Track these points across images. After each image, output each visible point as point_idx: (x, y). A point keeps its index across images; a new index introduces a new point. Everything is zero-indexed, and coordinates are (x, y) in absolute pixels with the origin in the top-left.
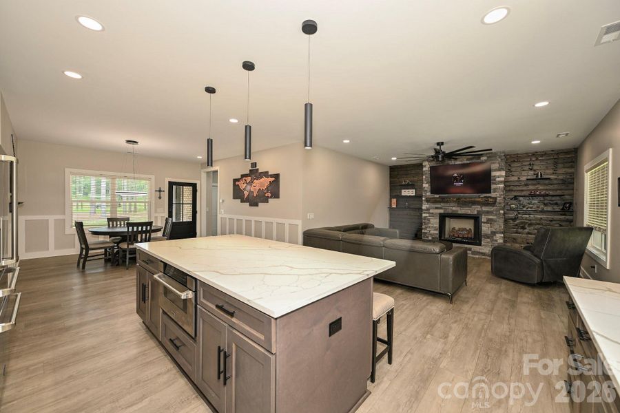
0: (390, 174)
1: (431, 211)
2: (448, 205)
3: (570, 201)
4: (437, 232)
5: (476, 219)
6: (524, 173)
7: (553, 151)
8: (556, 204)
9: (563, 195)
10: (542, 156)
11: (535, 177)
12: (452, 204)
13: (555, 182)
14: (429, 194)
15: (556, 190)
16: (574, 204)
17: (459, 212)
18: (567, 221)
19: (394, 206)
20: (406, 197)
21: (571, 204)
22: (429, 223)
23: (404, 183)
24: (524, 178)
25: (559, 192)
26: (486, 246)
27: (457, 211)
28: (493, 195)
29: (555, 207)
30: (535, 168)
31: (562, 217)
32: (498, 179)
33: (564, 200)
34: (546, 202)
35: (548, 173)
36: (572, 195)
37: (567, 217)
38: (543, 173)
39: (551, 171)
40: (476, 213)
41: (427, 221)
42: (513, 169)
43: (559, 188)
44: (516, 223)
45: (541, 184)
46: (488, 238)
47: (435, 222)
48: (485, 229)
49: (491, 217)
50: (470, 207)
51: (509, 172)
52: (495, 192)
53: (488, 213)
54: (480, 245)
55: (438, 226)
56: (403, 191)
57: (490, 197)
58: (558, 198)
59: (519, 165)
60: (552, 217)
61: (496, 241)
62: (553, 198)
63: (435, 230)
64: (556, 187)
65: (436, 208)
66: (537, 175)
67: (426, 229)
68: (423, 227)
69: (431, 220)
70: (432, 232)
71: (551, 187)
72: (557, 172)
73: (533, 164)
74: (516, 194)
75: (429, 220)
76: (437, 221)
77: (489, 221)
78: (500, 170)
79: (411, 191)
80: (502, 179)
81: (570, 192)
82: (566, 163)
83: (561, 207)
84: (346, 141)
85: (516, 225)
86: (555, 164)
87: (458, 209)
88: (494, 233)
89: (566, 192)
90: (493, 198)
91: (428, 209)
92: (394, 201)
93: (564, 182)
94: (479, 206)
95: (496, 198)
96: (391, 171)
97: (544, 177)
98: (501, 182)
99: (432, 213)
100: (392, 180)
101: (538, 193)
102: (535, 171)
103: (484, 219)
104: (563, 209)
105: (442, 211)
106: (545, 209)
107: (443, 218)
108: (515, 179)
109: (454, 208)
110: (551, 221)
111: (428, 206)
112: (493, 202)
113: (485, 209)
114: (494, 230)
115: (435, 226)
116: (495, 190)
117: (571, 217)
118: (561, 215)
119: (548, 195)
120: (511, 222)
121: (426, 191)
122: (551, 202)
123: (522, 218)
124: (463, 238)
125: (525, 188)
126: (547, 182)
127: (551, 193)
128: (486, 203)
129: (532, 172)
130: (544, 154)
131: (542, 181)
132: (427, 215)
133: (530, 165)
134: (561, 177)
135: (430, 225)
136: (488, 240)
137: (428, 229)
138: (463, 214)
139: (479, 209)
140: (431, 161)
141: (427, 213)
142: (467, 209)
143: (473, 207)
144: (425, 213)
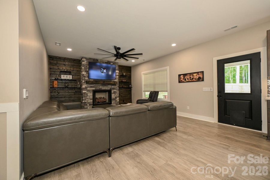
0: (50, 62)
1: (88, 89)
2: (97, 85)
4: (92, 101)
5: (109, 92)
9: (129, 82)
12: (99, 85)
17: (103, 89)
19: (56, 86)
20: (65, 80)
27: (102, 88)
29: (127, 86)
33: (129, 84)
40: (109, 89)
43: (128, 80)
46: (114, 100)
47: (90, 95)
48: (113, 96)
49: (115, 91)
52: (116, 79)
53: (114, 89)
54: (111, 104)
55: (92, 97)
56: (62, 76)
61: (117, 101)
63: (90, 100)
65: (91, 87)
66: (123, 74)
67: (85, 99)
69: (88, 94)
75: (87, 94)
76: (92, 94)
77: (115, 93)
78: (117, 70)
79: (68, 76)
82: (129, 71)
87: (102, 87)
88: (116, 98)
91: (86, 88)
92: (56, 83)
94: (110, 86)
95: (117, 82)
98: (117, 75)
99: (89, 90)
103: (112, 92)
104: (129, 87)
105: (94, 89)
107: (95, 92)
109: (100, 87)
110: (127, 91)
111: (86, 86)
113: (113, 87)
114: (116, 96)
115: (90, 97)
118: (129, 89)
124: (103, 102)
125: (120, 79)
128: (113, 85)
133: (121, 70)
135: (87, 97)
136: (114, 101)
137: (87, 100)
138: (105, 90)
139: (111, 87)
140: (87, 59)
141: (86, 90)
142: (106, 87)
143: (108, 86)
144: (84, 90)
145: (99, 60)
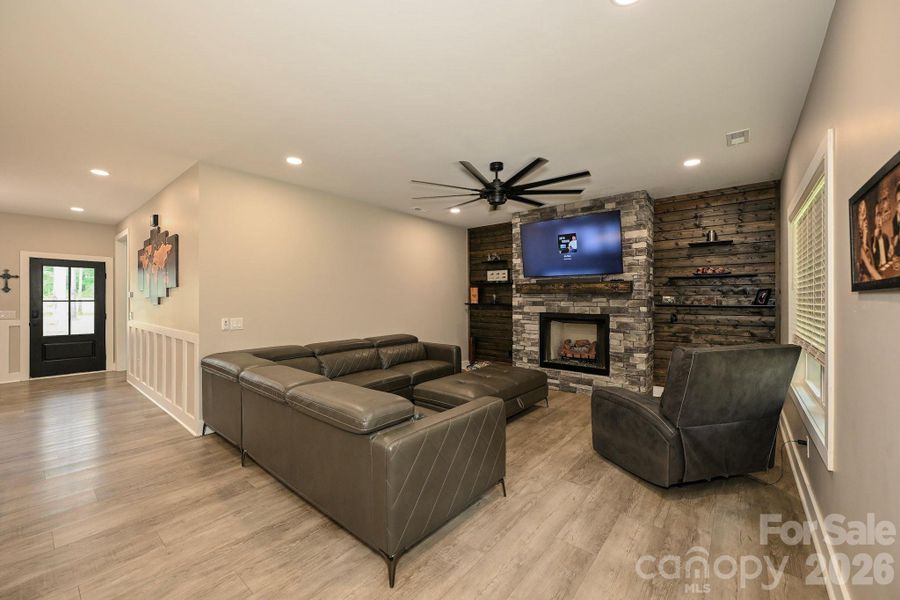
0: (470, 244)
1: (526, 309)
2: (552, 297)
3: (770, 287)
4: (536, 349)
5: (601, 322)
6: (685, 233)
7: (735, 188)
8: (744, 292)
9: (756, 275)
10: (716, 198)
11: (704, 240)
12: (559, 296)
13: (742, 249)
14: (521, 277)
15: (744, 265)
16: (777, 293)
17: (571, 311)
18: (765, 325)
19: (475, 301)
20: (494, 284)
21: (769, 292)
22: (523, 332)
23: (489, 259)
24: (684, 243)
25: (747, 270)
26: (617, 376)
27: (568, 308)
28: (627, 276)
29: (742, 298)
30: (705, 222)
31: (755, 319)
32: (635, 246)
33: (757, 285)
34: (725, 288)
35: (727, 232)
36: (772, 275)
37: (764, 319)
38: (718, 233)
39: (733, 229)
40: (599, 312)
41: (520, 329)
42: (667, 227)
43: (749, 261)
44: (673, 330)
45: (718, 255)
46: (621, 360)
47: (533, 329)
48: (616, 343)
49: (624, 320)
50: (590, 301)
51: (659, 232)
52: (630, 270)
53: (619, 311)
54: (606, 373)
55: (537, 337)
56: (489, 273)
57: (621, 281)
58: (746, 281)
59: (677, 218)
60: (737, 318)
61: (634, 366)
62: (738, 282)
63: (533, 344)
64: (742, 259)
65: (535, 304)
66: (708, 235)
67: (518, 342)
68: (514, 339)
69: (527, 327)
70: (528, 349)
71: (735, 260)
72: (744, 229)
73: (701, 216)
74: (672, 274)
75: (522, 325)
76: (536, 327)
77: (623, 328)
78: (639, 226)
79: (501, 272)
80: (643, 245)
81: (769, 269)
82: (761, 210)
83: (753, 299)
84: (294, 161)
85: (674, 335)
86: (741, 212)
87: (569, 304)
88: (630, 351)
89: (762, 269)
90: (627, 282)
91: (521, 306)
92: (475, 291)
93: (756, 248)
94: (605, 300)
95: (631, 284)
96: (470, 238)
97: (721, 239)
98: (640, 251)
99: (528, 313)
100: (473, 253)
101: (710, 272)
102: (704, 228)
103: (613, 325)
104: (755, 303)
105: (543, 309)
106: (724, 304)
107: (545, 321)
108: (671, 244)
109: (563, 304)
110: (735, 326)
111: (520, 299)
112: (628, 290)
113: (614, 303)
114: (630, 345)
115: (533, 337)
116: (631, 267)
117: (772, 319)
118: (754, 314)
119: (727, 276)
120: (666, 329)
121: (517, 271)
122: (736, 290)
123: (685, 322)
124: (581, 360)
125: (688, 263)
126: (726, 249)
127: (735, 271)
128: (614, 294)
129: (699, 232)
130: (720, 195)
131: (717, 249)
132: (520, 317)
133: (696, 217)
134: (751, 240)
135: (524, 335)
136: (621, 365)
137: (521, 343)
138: (578, 315)
139: (604, 305)
140: (524, 216)
141: (520, 313)
142: (584, 304)
143: (594, 300)
144: (516, 313)
145: (558, 210)
